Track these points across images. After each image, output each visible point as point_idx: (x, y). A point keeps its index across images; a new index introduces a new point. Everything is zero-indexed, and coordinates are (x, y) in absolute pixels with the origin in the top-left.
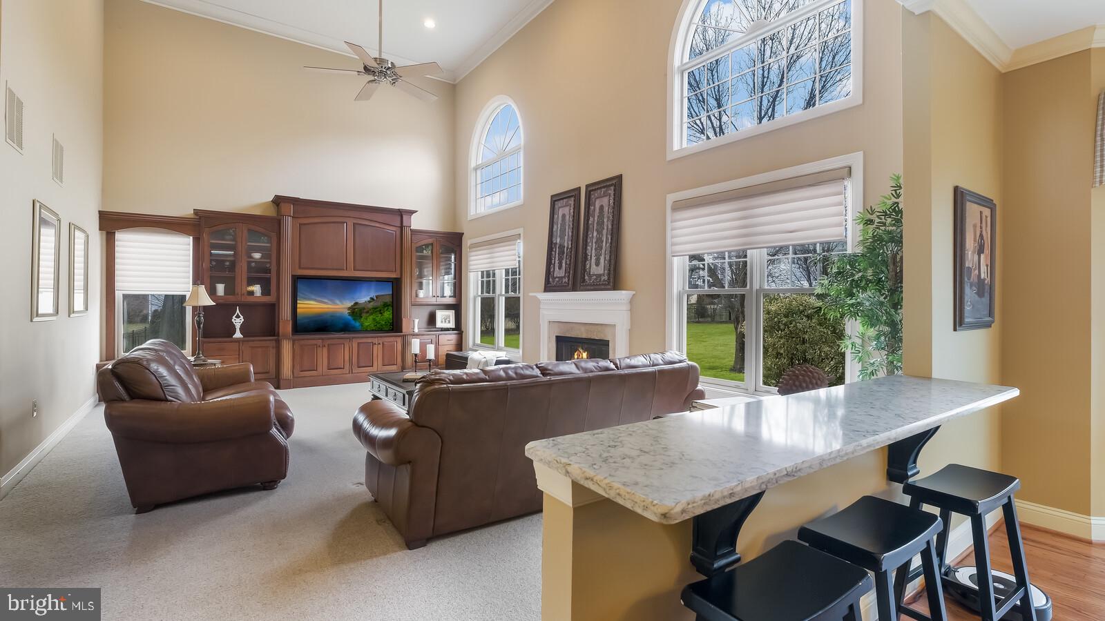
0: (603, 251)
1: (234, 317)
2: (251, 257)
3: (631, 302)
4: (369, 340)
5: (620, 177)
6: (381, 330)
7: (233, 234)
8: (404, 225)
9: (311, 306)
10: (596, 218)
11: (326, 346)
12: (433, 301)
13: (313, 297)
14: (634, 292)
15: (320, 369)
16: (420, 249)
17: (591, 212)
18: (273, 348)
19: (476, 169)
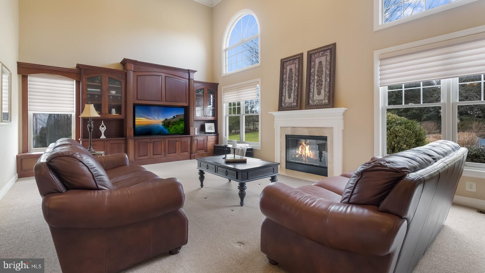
0: (323, 86)
1: (101, 127)
2: (110, 93)
3: (344, 114)
4: (174, 139)
5: (335, 45)
6: (178, 134)
7: (100, 79)
8: (191, 78)
9: (142, 120)
10: (316, 69)
11: (152, 142)
12: (204, 118)
13: (144, 116)
14: (347, 109)
15: (149, 154)
16: (198, 91)
17: (312, 66)
18: (123, 144)
19: (226, 50)
